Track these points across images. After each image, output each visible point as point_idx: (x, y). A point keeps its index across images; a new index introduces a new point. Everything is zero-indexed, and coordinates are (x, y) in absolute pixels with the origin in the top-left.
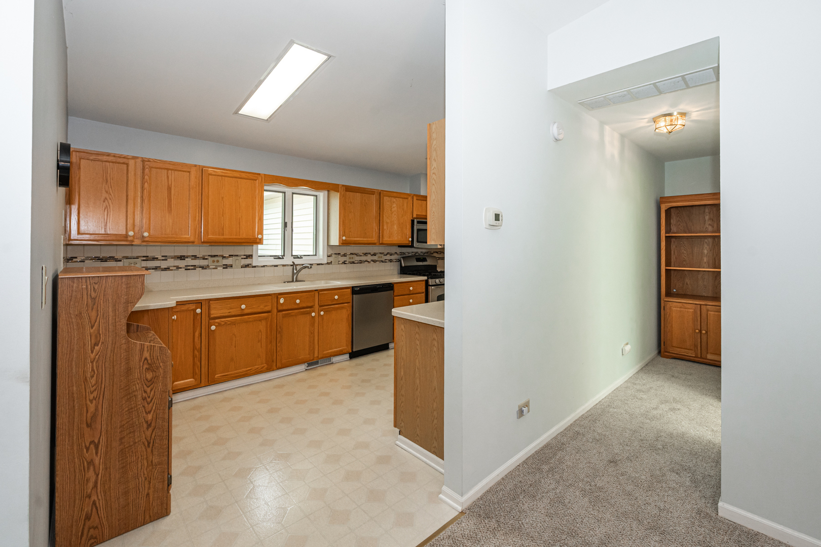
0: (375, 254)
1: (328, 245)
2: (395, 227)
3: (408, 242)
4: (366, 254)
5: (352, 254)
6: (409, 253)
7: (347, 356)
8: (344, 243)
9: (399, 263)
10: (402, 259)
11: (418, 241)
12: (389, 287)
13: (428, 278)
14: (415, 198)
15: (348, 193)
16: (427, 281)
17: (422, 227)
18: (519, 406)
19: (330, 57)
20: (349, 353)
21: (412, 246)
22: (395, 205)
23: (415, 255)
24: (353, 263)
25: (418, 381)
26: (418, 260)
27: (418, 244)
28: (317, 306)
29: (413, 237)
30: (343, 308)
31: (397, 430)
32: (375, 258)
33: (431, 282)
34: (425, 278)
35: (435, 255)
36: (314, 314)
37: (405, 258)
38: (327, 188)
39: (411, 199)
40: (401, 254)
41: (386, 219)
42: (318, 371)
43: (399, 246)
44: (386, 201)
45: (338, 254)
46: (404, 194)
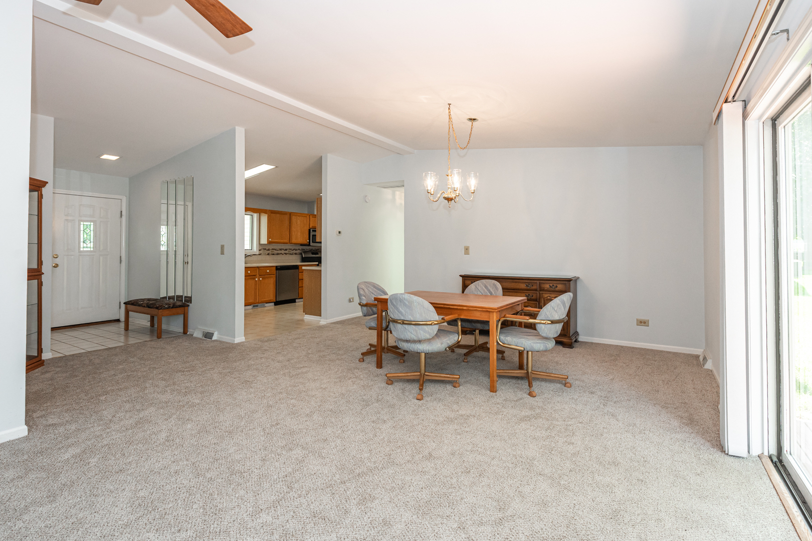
0: (286, 250)
1: (259, 244)
2: (299, 233)
3: (306, 243)
4: (281, 250)
5: (273, 249)
6: (307, 249)
7: (273, 304)
8: (269, 243)
9: (301, 255)
10: (303, 253)
11: (313, 242)
12: (296, 267)
13: (319, 263)
14: (311, 216)
17: (314, 233)
19: (276, 166)
20: (274, 302)
21: (309, 245)
22: (299, 221)
23: (311, 251)
24: (273, 254)
26: (313, 254)
27: (312, 244)
28: (258, 275)
29: (309, 240)
30: (271, 277)
32: (287, 252)
34: (317, 263)
36: (256, 279)
37: (305, 252)
38: (259, 211)
39: (308, 217)
40: (302, 249)
41: (293, 229)
42: (259, 309)
43: (302, 245)
44: (294, 218)
45: (265, 249)
46: (304, 214)
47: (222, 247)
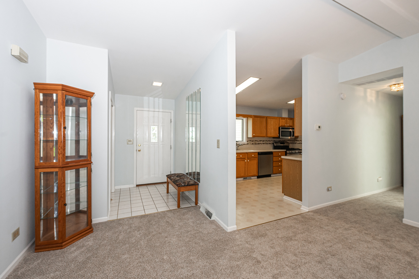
0: (264, 141)
1: (247, 137)
2: (272, 130)
3: (277, 136)
4: (260, 141)
5: (255, 141)
6: (277, 141)
7: (256, 177)
8: (254, 136)
9: (273, 144)
10: (274, 143)
11: (282, 136)
12: (271, 153)
13: (286, 150)
14: (280, 119)
15: (255, 118)
16: (286, 152)
17: (283, 130)
18: (328, 187)
19: (260, 79)
20: (257, 176)
21: (279, 138)
22: (272, 122)
24: (256, 144)
25: (291, 178)
26: (281, 143)
27: (282, 137)
28: (246, 158)
29: (279, 134)
30: (254, 160)
31: (284, 194)
32: (264, 142)
33: (288, 152)
34: (285, 150)
35: (288, 141)
36: (246, 161)
37: (276, 142)
38: (247, 116)
39: (278, 119)
40: (274, 141)
41: (269, 127)
42: (248, 181)
43: (273, 138)
44: (269, 120)
45: (251, 141)
46: (276, 117)
47: (218, 141)
